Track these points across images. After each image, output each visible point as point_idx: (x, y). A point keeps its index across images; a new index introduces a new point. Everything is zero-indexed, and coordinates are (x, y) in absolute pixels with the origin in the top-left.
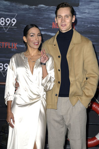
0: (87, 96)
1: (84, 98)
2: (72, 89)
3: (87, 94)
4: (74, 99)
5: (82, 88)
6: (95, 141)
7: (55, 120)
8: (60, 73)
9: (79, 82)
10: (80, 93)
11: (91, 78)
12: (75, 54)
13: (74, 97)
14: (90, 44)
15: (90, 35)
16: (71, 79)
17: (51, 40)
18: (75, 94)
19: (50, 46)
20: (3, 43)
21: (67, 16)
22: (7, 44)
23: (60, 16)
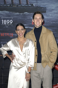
0: (52, 62)
1: (50, 63)
2: (43, 59)
3: (52, 61)
4: (45, 64)
5: (48, 58)
6: (57, 86)
7: (35, 76)
8: (36, 50)
9: (47, 54)
10: (48, 60)
11: (53, 52)
12: (44, 39)
13: (44, 63)
14: (52, 33)
16: (42, 53)
17: (31, 32)
18: (45, 61)
20: (6, 34)
21: (40, 19)
22: (8, 34)
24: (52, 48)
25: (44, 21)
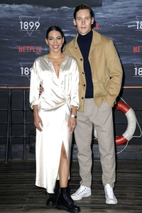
0: (112, 96)
1: (109, 97)
2: (96, 91)
4: (99, 100)
5: (105, 88)
6: (122, 139)
8: (84, 75)
9: (102, 83)
10: (105, 93)
11: (115, 77)
12: (97, 55)
14: (111, 43)
15: (114, 36)
16: (94, 81)
17: (72, 43)
18: (100, 95)
19: (71, 50)
20: (28, 47)
21: (87, 18)
22: (31, 48)
23: (80, 18)
24: (112, 70)
25: (95, 22)
